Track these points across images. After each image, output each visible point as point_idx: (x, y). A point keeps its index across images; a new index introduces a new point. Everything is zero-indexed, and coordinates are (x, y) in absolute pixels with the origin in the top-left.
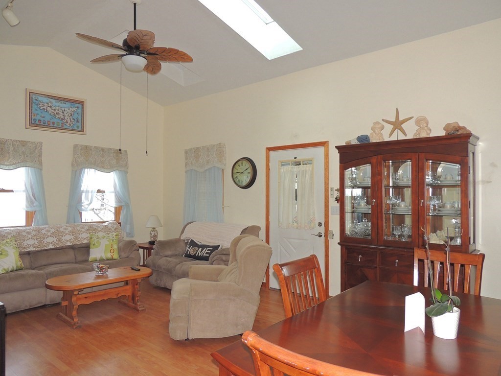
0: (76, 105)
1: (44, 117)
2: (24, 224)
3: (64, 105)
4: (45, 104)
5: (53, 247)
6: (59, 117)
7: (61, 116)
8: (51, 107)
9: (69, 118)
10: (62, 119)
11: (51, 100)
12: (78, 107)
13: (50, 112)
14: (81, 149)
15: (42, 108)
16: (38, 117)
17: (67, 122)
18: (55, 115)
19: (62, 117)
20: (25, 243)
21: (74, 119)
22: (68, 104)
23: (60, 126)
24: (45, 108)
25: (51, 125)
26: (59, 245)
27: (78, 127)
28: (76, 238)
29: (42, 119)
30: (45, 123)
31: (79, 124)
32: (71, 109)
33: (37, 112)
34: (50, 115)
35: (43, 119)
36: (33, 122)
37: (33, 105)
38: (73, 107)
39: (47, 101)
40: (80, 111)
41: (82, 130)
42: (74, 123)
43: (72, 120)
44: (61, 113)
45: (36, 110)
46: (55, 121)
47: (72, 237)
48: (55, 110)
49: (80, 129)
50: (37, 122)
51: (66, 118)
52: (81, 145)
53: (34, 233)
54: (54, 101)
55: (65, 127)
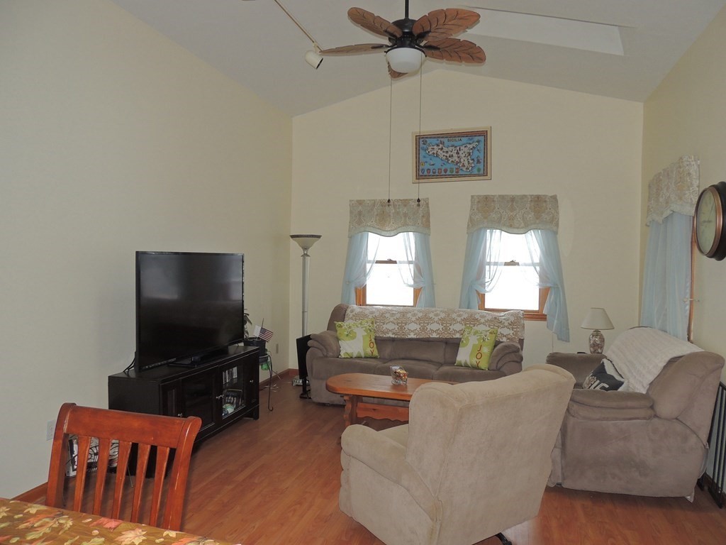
0: (476, 139)
1: (433, 165)
2: (412, 304)
3: (460, 143)
4: (435, 147)
5: (415, 337)
6: (452, 161)
7: (455, 158)
8: (442, 149)
9: (466, 160)
10: (457, 163)
11: (442, 139)
12: (478, 141)
13: (441, 156)
14: (479, 202)
15: (431, 153)
16: (427, 166)
17: (463, 166)
18: (447, 159)
19: (457, 160)
20: (385, 326)
21: (473, 160)
22: (465, 140)
23: (454, 173)
24: (435, 152)
25: (443, 173)
26: (423, 336)
27: (479, 170)
28: (446, 329)
29: (431, 167)
30: (434, 173)
31: (481, 166)
32: (468, 146)
33: (425, 160)
34: (442, 160)
35: (433, 167)
36: (421, 174)
37: (421, 150)
38: (471, 142)
39: (438, 142)
40: (482, 145)
41: (484, 173)
42: (473, 165)
43: (471, 161)
44: (455, 155)
45: (425, 157)
46: (448, 166)
47: (441, 327)
48: (447, 152)
49: (482, 172)
50: (426, 173)
51: (462, 160)
52: (479, 196)
53: (398, 316)
54: (445, 140)
55: (461, 173)
